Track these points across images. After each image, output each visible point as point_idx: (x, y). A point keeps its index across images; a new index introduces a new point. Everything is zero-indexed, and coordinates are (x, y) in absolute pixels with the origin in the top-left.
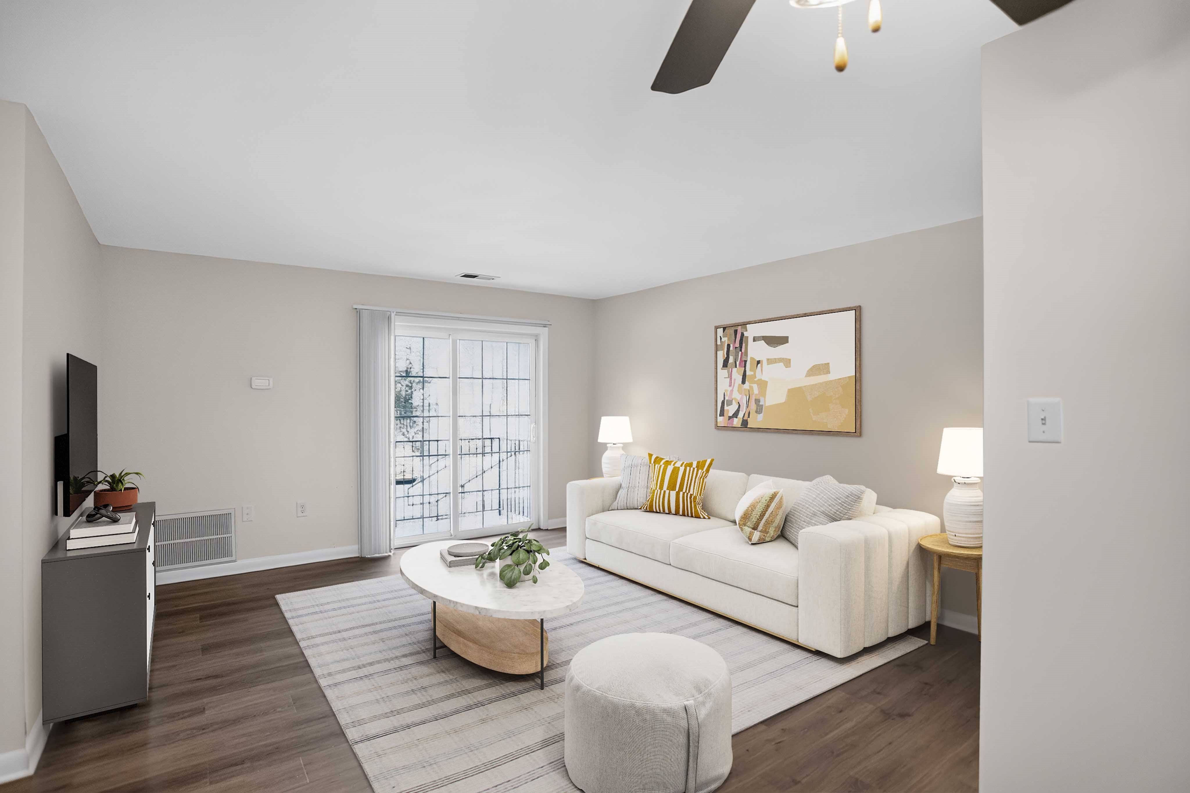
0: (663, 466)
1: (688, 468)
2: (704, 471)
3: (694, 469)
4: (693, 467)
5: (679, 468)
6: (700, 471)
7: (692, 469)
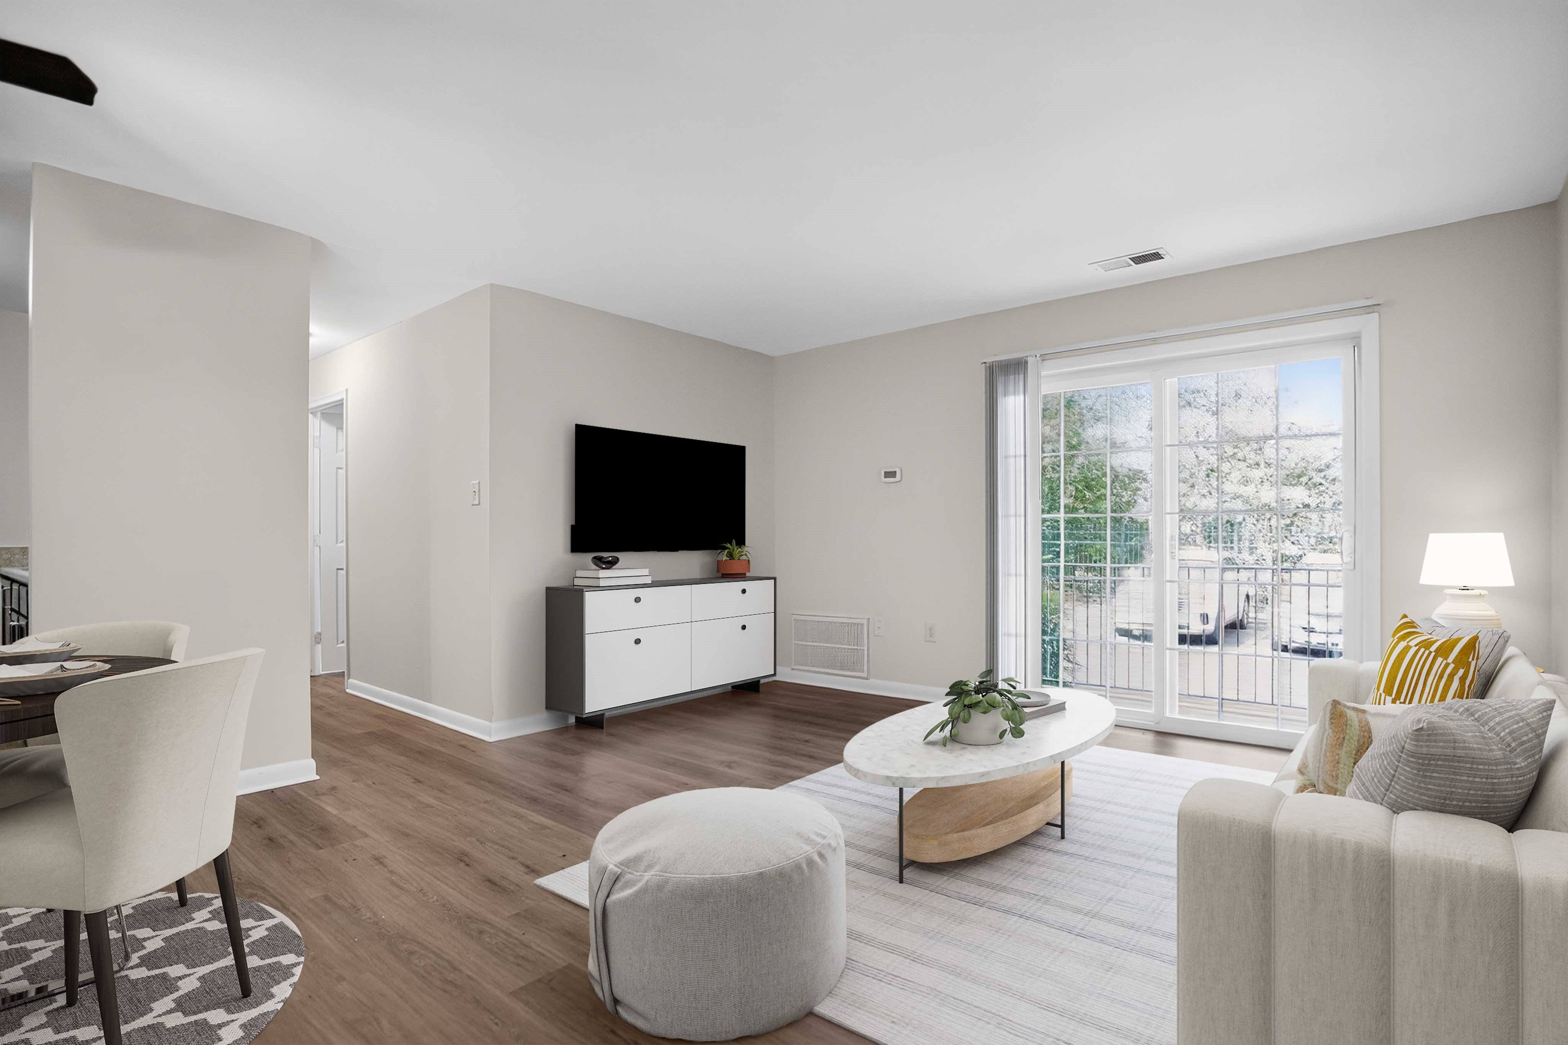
0: (1396, 640)
1: (1422, 650)
2: (1450, 660)
3: (1431, 652)
4: (1431, 650)
5: (1411, 647)
6: (1440, 659)
7: (1427, 652)
